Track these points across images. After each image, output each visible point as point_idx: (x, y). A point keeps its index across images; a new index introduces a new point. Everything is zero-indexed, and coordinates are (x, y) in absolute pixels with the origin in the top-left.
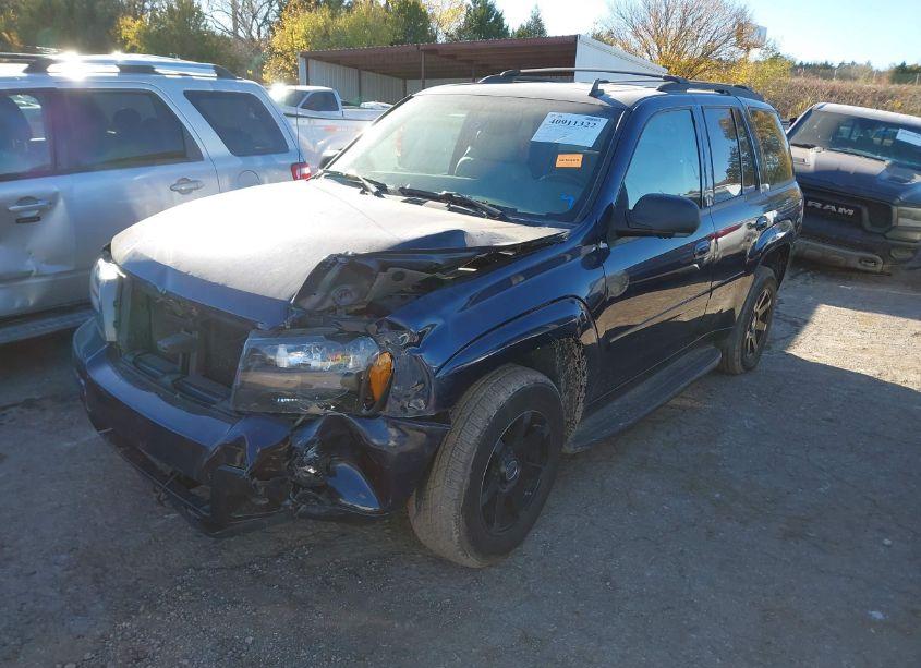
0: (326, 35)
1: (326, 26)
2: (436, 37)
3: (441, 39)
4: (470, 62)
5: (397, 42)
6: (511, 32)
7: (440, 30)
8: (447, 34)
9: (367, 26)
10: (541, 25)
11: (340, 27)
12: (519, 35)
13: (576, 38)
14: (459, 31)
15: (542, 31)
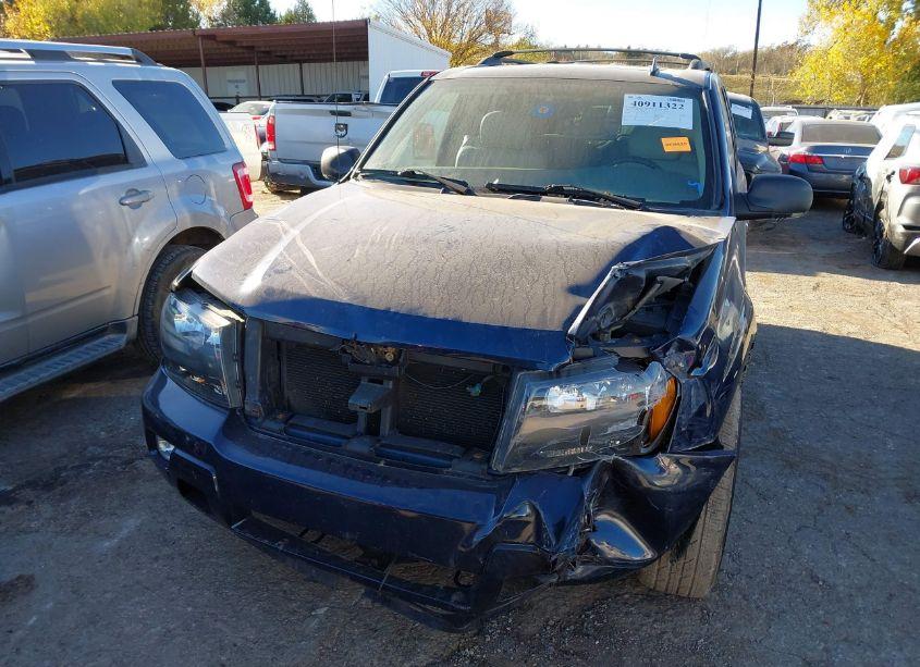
0: (73, 20)
1: (73, 10)
2: (198, 23)
3: (204, 24)
4: (251, 48)
5: (157, 27)
6: (277, 16)
7: (202, 14)
8: (210, 18)
9: (120, 10)
10: (308, 10)
11: (89, 11)
12: (287, 20)
13: (366, 22)
14: (224, 16)
15: (311, 16)
